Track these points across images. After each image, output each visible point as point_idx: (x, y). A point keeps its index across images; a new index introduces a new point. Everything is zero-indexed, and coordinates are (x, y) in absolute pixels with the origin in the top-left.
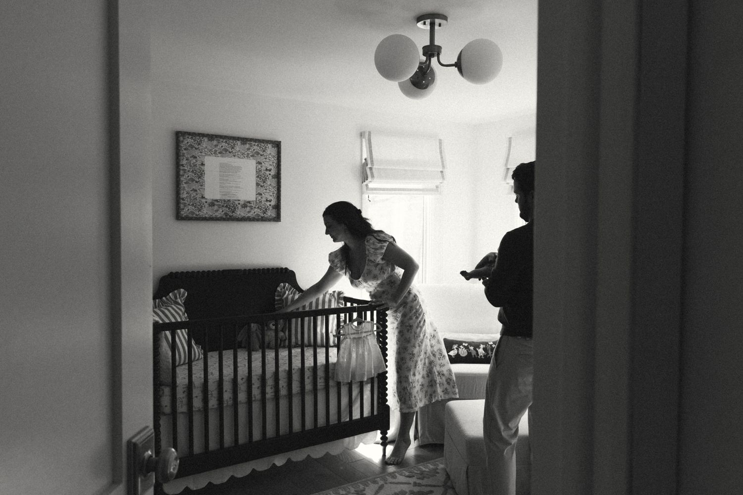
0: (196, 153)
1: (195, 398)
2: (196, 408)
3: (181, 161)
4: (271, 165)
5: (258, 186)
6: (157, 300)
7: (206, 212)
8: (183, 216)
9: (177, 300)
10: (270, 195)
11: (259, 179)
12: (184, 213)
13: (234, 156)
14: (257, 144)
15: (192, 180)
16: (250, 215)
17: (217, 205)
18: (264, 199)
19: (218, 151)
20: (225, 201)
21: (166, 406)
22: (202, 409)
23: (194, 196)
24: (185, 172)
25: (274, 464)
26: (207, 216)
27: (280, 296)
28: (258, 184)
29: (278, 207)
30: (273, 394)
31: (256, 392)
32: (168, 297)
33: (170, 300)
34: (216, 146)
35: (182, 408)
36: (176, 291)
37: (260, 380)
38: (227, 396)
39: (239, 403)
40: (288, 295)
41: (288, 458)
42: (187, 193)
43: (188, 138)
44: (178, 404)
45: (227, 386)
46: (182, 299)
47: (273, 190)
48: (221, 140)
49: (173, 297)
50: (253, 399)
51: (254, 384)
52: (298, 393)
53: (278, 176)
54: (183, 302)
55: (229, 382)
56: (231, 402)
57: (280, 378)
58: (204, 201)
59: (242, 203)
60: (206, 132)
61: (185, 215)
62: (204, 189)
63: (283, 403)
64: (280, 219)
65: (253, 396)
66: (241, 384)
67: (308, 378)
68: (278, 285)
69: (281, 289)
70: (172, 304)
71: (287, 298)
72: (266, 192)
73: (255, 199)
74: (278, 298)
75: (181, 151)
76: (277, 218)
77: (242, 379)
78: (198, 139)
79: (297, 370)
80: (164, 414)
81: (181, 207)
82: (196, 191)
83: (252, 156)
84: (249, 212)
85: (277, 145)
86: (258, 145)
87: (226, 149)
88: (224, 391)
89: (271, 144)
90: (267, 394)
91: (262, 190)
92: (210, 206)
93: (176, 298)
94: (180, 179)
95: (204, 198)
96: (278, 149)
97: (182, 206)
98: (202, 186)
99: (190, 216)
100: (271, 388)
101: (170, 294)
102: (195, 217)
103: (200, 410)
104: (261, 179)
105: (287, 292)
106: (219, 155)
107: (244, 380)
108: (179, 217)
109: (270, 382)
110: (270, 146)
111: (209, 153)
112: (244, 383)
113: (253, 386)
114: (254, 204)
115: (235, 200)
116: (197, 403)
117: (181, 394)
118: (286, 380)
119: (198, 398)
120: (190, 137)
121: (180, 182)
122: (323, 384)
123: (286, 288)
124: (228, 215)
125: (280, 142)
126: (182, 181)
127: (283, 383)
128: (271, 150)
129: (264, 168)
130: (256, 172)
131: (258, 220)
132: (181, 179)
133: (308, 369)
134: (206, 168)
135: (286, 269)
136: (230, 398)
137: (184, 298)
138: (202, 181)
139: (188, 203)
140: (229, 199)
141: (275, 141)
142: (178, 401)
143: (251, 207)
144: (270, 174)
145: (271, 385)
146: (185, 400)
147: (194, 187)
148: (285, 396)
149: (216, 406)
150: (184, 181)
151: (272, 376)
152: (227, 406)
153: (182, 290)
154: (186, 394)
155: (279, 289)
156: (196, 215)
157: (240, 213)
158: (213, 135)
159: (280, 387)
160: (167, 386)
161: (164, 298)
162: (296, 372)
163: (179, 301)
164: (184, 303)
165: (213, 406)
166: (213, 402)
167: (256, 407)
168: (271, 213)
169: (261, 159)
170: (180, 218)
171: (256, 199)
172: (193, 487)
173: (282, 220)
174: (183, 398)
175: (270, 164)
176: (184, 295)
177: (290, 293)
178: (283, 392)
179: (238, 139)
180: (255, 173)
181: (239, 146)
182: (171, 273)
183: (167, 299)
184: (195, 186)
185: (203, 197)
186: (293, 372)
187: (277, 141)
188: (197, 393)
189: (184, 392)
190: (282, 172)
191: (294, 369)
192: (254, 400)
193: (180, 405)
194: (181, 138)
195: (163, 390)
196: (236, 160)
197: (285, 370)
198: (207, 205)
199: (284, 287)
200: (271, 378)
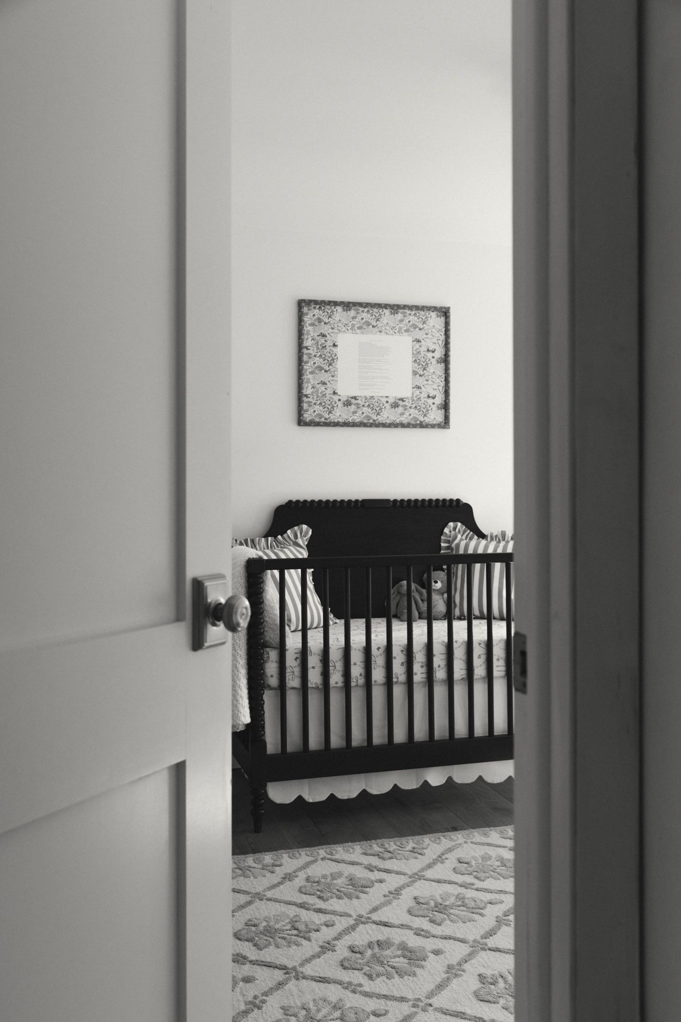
0: (325, 329)
1: (312, 669)
2: (312, 684)
3: (305, 342)
4: (434, 343)
5: (415, 375)
6: (270, 538)
7: (340, 414)
8: (307, 421)
9: (297, 541)
10: (435, 387)
11: (416, 365)
12: (307, 417)
13: (380, 332)
14: (413, 312)
15: (320, 368)
16: (403, 419)
17: (355, 404)
18: (424, 395)
19: (356, 326)
20: (366, 398)
21: (272, 676)
22: (321, 687)
23: (322, 392)
24: (310, 358)
25: (426, 782)
26: (340, 420)
27: (448, 542)
28: (415, 373)
29: (446, 406)
30: (424, 676)
31: (398, 669)
32: (285, 535)
33: (288, 539)
34: (354, 318)
35: (293, 681)
36: (296, 528)
37: (404, 652)
38: (357, 671)
39: (373, 683)
40: (461, 540)
41: (448, 776)
42: (313, 387)
43: (315, 308)
44: (288, 676)
45: (357, 657)
46: (305, 539)
47: (438, 380)
48: (361, 309)
49: (292, 537)
50: (395, 680)
51: (395, 658)
52: (462, 679)
53: (445, 360)
54: (306, 543)
55: (359, 650)
56: (361, 681)
57: (434, 652)
58: (336, 398)
59: (391, 401)
60: (339, 299)
61: (310, 418)
62: (337, 381)
63: (440, 692)
64: (449, 425)
65: (394, 676)
66: (377, 656)
67: (479, 657)
68: (446, 525)
69: (450, 532)
70: (290, 545)
71: (458, 546)
72: (427, 384)
73: (411, 395)
74: (446, 545)
75: (305, 328)
76: (445, 423)
77: (378, 649)
78: (329, 310)
79: (462, 644)
80: (270, 688)
81: (305, 408)
82: (324, 384)
83: (407, 331)
84: (402, 414)
85: (445, 313)
86: (415, 314)
87: (368, 322)
88: (352, 663)
89: (435, 313)
90: (416, 674)
91: (420, 381)
92: (344, 405)
93: (296, 536)
94: (303, 367)
95: (337, 393)
96: (446, 319)
97: (305, 406)
98: (333, 376)
99: (317, 420)
100: (422, 667)
101: (289, 532)
102: (323, 422)
103: (318, 687)
104: (420, 366)
105: (459, 536)
106: (358, 331)
107: (382, 650)
108: (301, 422)
109: (419, 657)
110: (434, 314)
111: (344, 329)
112: (381, 655)
113: (394, 661)
114: (409, 402)
115: (382, 397)
116: (315, 677)
117: (292, 662)
118: (444, 657)
119: (316, 669)
120: (318, 307)
121: (304, 371)
122: (503, 669)
123: (457, 530)
124: (372, 418)
125: (449, 308)
126: (306, 370)
127: (439, 661)
128: (436, 322)
129: (424, 349)
130: (413, 354)
131: (415, 426)
132: (305, 367)
133: (480, 644)
134: (338, 351)
135: (458, 501)
136: (361, 675)
137: (306, 538)
138: (334, 369)
139: (314, 402)
140: (372, 395)
141: (441, 308)
142: (288, 670)
143: (405, 406)
144: (433, 357)
145: (422, 663)
146: (297, 671)
147: (323, 379)
148: (443, 681)
149: (340, 684)
150: (308, 371)
151: (423, 648)
152: (357, 685)
153: (305, 527)
154: (299, 661)
155: (446, 530)
156: (326, 419)
157: (388, 415)
158: (349, 303)
159: (434, 666)
160: (275, 648)
161: (279, 537)
162: (459, 647)
163: (300, 541)
164: (307, 546)
165: (336, 683)
166: (336, 678)
167: (399, 692)
168: (436, 416)
169: (420, 335)
170: (302, 424)
171: (413, 394)
172: (309, 798)
173: (451, 427)
174: (295, 667)
175: (434, 341)
176: (307, 533)
177: (464, 537)
178: (440, 674)
179: (386, 306)
180: (411, 355)
181: (387, 316)
182: (290, 502)
183: (284, 538)
184: (324, 376)
185: (335, 393)
186: (455, 645)
187: (445, 308)
188: (314, 661)
189: (296, 659)
190: (452, 353)
191: (456, 642)
192: (397, 682)
193: (291, 677)
194: (305, 310)
195: (268, 653)
196: (383, 336)
197: (444, 642)
198: (340, 404)
199: (455, 529)
200: (420, 651)
